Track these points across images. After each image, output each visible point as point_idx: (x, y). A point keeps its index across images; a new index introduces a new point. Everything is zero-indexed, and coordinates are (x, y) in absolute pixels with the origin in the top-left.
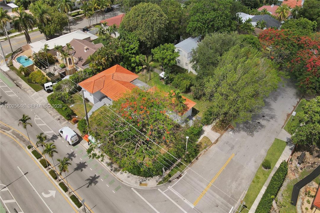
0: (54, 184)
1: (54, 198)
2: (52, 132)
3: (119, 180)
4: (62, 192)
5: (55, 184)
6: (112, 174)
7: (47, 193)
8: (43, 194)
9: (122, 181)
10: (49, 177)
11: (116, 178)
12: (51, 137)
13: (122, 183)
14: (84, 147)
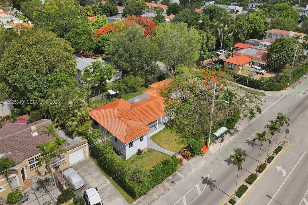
0: (270, 169)
1: (283, 166)
2: (197, 186)
3: (245, 130)
4: (275, 161)
5: (269, 167)
6: (241, 134)
7: (281, 172)
8: (284, 175)
9: (245, 128)
10: (264, 174)
11: (243, 131)
12: (206, 185)
13: (246, 128)
14: (215, 153)
